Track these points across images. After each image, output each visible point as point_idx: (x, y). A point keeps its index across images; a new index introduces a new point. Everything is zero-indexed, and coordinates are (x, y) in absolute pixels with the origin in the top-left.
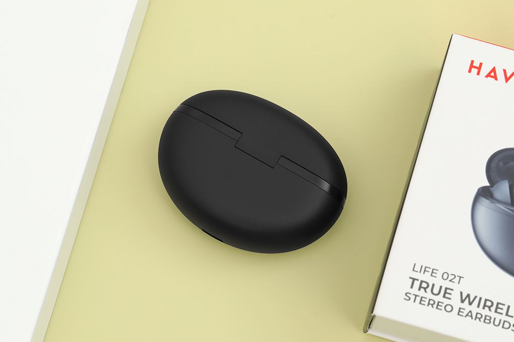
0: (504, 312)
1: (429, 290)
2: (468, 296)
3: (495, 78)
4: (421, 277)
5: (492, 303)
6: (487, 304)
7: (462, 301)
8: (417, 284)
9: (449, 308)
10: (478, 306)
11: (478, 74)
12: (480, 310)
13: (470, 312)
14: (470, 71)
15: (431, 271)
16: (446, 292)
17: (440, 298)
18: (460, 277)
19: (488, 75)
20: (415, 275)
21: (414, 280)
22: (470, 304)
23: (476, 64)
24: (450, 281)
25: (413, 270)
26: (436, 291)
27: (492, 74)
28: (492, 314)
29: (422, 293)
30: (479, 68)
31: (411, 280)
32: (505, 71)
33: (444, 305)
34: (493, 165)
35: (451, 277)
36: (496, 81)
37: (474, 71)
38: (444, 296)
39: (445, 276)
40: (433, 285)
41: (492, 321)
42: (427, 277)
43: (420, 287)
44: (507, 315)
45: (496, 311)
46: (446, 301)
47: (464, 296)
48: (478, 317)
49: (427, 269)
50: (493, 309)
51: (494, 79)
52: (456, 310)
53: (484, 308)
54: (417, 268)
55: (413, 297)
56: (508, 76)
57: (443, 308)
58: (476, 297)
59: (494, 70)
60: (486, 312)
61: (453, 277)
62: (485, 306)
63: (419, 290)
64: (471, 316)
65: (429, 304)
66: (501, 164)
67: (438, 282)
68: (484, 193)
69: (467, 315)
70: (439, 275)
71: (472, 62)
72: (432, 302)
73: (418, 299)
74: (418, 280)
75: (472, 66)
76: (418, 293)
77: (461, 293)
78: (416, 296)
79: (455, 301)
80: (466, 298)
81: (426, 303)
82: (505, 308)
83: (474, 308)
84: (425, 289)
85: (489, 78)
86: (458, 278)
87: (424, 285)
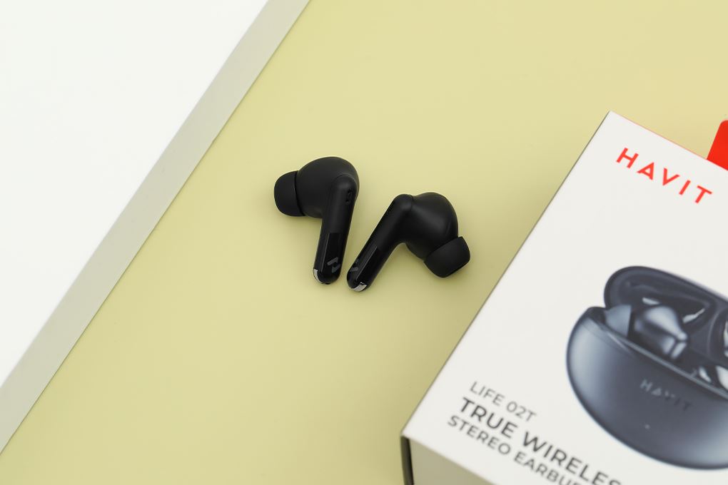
0: (579, 471)
1: (485, 419)
2: (535, 440)
3: (651, 176)
4: (478, 400)
5: (565, 457)
6: (558, 456)
7: (526, 444)
8: (471, 408)
9: (504, 449)
10: (546, 455)
11: (629, 166)
12: (547, 461)
13: (532, 461)
14: (619, 160)
15: (494, 396)
16: (507, 428)
17: (496, 433)
18: (532, 413)
19: (642, 171)
20: (471, 397)
21: (468, 402)
22: (536, 449)
23: (630, 154)
24: (518, 415)
25: (472, 390)
26: (494, 422)
27: (648, 171)
28: (561, 470)
29: (474, 421)
30: (632, 160)
31: (465, 402)
32: (666, 171)
33: (499, 443)
34: (618, 282)
35: (519, 410)
36: (650, 180)
37: (625, 161)
38: (503, 432)
39: (512, 407)
40: (492, 415)
41: (559, 478)
42: (487, 403)
43: (474, 413)
44: (581, 475)
45: (567, 468)
46: (503, 439)
47: (530, 438)
48: (541, 470)
49: (490, 393)
50: (565, 463)
51: (647, 177)
52: (513, 454)
53: (552, 459)
54: (478, 389)
55: (460, 424)
56: (669, 177)
57: (496, 446)
58: (545, 444)
59: (651, 166)
60: (554, 465)
61: (522, 410)
62: (554, 457)
63: (472, 415)
64: (532, 466)
65: (479, 437)
66: (628, 284)
67: (500, 412)
68: (594, 315)
69: (527, 464)
70: (504, 403)
71: (626, 150)
72: (484, 436)
73: (467, 428)
74: (473, 403)
75: (623, 155)
76: (468, 419)
77: (527, 434)
78: (465, 423)
79: (516, 441)
80: (532, 442)
81: (477, 435)
82: (581, 467)
83: (539, 457)
84: (480, 417)
85: (642, 175)
86: (527, 414)
87: (480, 412)
